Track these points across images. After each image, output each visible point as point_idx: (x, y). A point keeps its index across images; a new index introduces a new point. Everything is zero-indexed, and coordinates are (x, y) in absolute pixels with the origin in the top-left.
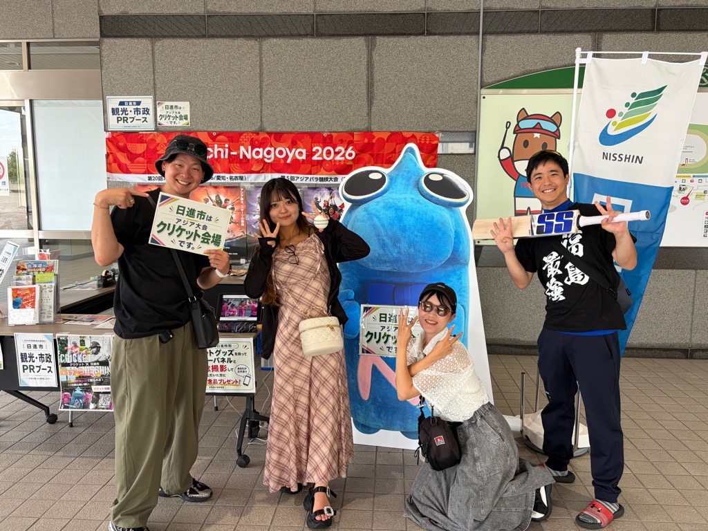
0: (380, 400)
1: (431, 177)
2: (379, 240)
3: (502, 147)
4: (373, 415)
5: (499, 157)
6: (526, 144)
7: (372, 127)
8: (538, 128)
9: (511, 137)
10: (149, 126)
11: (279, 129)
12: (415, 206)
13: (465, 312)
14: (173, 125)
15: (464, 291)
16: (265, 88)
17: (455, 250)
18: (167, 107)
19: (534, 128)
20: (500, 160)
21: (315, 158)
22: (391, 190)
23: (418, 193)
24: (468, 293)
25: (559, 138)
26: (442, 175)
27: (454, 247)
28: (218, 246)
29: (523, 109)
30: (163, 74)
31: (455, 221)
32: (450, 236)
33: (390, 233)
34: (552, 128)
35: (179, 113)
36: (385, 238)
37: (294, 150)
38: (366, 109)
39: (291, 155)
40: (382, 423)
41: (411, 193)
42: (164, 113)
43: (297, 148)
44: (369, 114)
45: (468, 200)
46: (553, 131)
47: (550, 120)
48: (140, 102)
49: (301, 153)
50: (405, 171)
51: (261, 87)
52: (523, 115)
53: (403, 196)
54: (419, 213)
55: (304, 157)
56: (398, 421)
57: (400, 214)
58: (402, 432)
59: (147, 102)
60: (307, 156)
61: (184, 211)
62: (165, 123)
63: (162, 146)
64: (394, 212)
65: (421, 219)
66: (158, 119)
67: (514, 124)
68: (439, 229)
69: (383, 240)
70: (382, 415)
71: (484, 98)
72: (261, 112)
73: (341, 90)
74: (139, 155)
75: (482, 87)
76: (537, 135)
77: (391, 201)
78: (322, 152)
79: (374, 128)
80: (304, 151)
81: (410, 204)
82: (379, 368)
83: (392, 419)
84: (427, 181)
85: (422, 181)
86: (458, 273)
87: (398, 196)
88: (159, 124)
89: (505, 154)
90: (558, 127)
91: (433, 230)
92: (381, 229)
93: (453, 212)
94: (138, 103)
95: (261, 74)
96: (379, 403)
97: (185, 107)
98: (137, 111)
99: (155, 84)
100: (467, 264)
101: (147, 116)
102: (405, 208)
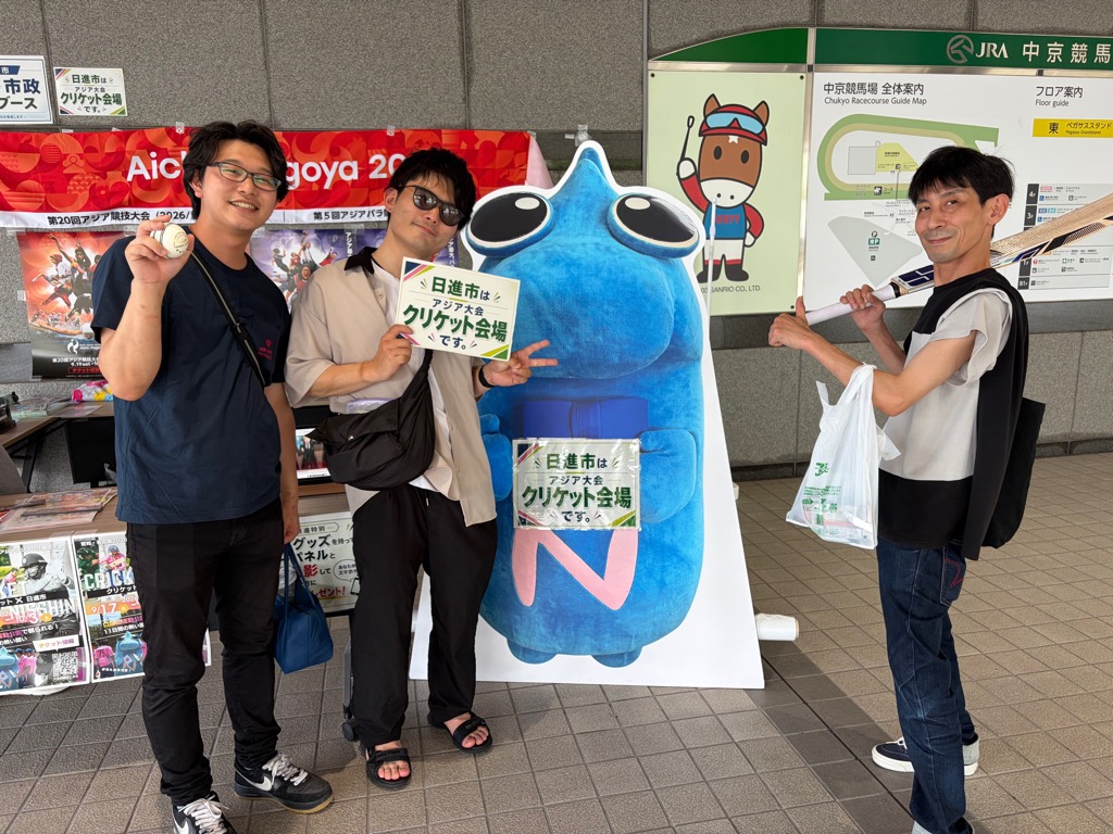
0: (553, 605)
1: (630, 204)
2: (539, 322)
3: (683, 158)
4: (543, 630)
5: (678, 174)
6: (718, 153)
7: (473, 122)
8: (734, 128)
9: (696, 142)
10: (41, 115)
11: (306, 125)
12: (603, 257)
13: (697, 444)
14: (91, 113)
15: (695, 408)
16: (272, 47)
17: (677, 336)
18: (75, 78)
19: (729, 127)
20: (680, 180)
21: (374, 175)
22: (557, 230)
23: (607, 233)
24: (701, 411)
25: (766, 144)
26: (648, 198)
27: (675, 330)
28: (503, 341)
29: (713, 95)
30: (63, 13)
31: (676, 283)
32: (667, 311)
33: (558, 308)
34: (754, 126)
35: (103, 90)
36: (550, 318)
37: (336, 164)
38: (460, 90)
39: (330, 175)
40: (560, 644)
41: (594, 234)
42: (71, 89)
43: (341, 162)
44: (466, 99)
45: (697, 244)
46: (757, 132)
47: (752, 114)
48: (18, 68)
49: (348, 170)
50: (581, 193)
51: (265, 44)
52: (713, 106)
53: (580, 240)
54: (610, 271)
55: (355, 176)
56: (587, 638)
57: (575, 273)
58: (595, 657)
59: (32, 67)
60: (360, 173)
61: (443, 285)
62: (75, 109)
63: (73, 160)
64: (564, 271)
65: (615, 281)
66: (60, 102)
67: (699, 119)
68: (647, 298)
69: (548, 323)
70: (558, 631)
71: (653, 75)
72: (269, 92)
73: (414, 55)
74: (27, 176)
75: (649, 57)
76: (733, 139)
77: (559, 249)
78: (387, 165)
79: (476, 123)
80: (354, 165)
81: (593, 253)
82: (549, 549)
83: (576, 635)
84: (623, 210)
85: (614, 210)
86: (683, 376)
87: (571, 241)
88: (62, 112)
89: (687, 170)
90: (764, 126)
91: (636, 302)
92: (543, 301)
93: (671, 266)
94: (14, 70)
95: (263, 20)
96: (552, 609)
97: (113, 80)
98: (13, 86)
99: (45, 32)
100: (699, 359)
101: (35, 96)
102: (583, 262)
